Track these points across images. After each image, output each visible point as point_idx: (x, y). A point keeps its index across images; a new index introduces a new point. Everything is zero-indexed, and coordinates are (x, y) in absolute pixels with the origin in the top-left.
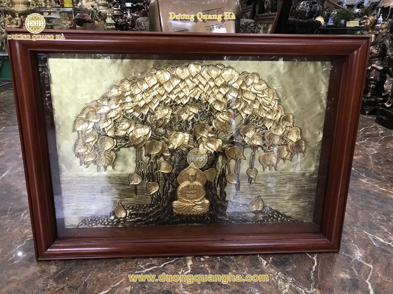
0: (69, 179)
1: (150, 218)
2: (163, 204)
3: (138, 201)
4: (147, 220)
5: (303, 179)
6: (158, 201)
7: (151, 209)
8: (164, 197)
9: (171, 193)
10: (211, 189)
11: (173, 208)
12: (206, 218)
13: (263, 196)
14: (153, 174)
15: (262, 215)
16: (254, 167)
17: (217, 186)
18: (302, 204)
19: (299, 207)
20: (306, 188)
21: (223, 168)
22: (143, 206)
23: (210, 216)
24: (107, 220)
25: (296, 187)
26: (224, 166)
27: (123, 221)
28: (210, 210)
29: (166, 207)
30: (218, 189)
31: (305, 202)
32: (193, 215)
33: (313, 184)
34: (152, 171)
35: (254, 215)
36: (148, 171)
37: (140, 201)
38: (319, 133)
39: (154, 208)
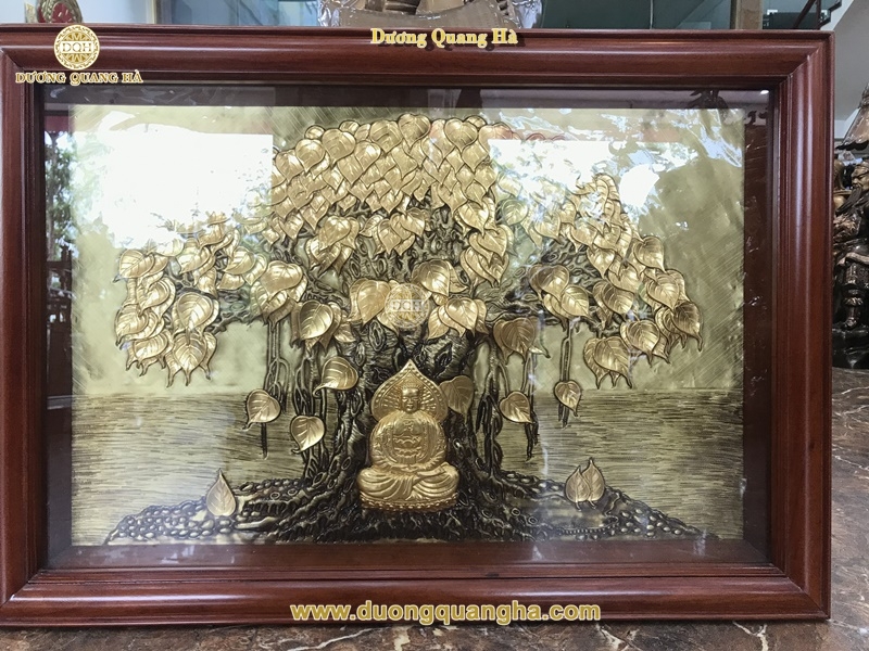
0: (93, 405)
1: (298, 519)
2: (333, 478)
3: (268, 469)
4: (290, 523)
5: (705, 411)
6: (321, 470)
7: (302, 493)
8: (337, 458)
9: (355, 444)
10: (460, 436)
11: (359, 489)
12: (449, 521)
13: (602, 460)
14: (308, 395)
15: (601, 516)
16: (572, 377)
17: (478, 428)
18: (708, 485)
19: (700, 492)
20: (715, 437)
21: (491, 379)
22: (281, 485)
23: (461, 514)
24: (186, 525)
25: (689, 434)
26: (493, 373)
27: (226, 526)
28: (461, 497)
29: (342, 486)
30: (481, 436)
31: (717, 477)
32: (415, 512)
33: (732, 428)
34: (306, 385)
35: (580, 515)
36: (297, 386)
37: (274, 469)
38: (735, 288)
39: (309, 489)
